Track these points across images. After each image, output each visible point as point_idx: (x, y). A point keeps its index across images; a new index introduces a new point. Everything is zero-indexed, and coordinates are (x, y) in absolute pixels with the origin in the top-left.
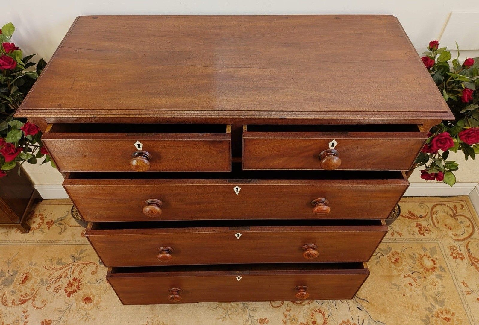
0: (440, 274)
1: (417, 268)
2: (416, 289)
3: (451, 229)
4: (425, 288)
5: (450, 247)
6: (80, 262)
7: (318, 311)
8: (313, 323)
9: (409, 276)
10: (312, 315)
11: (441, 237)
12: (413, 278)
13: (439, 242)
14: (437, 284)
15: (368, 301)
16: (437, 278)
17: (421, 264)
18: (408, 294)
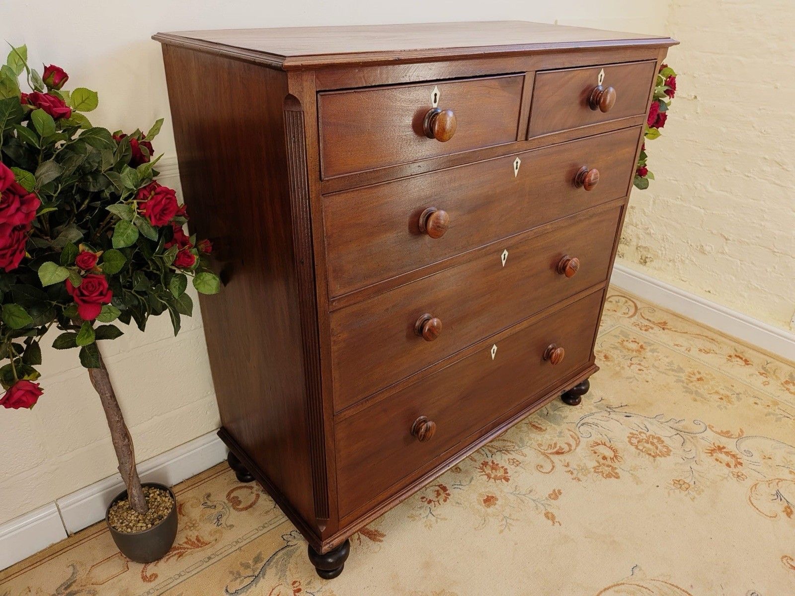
0: (652, 348)
1: (629, 355)
2: (649, 371)
3: (616, 311)
4: (654, 366)
5: (633, 324)
8: (604, 460)
9: (632, 364)
10: (595, 453)
11: (617, 321)
12: (636, 364)
13: (619, 325)
14: (659, 358)
15: (626, 406)
16: (653, 353)
17: (628, 349)
18: (649, 378)
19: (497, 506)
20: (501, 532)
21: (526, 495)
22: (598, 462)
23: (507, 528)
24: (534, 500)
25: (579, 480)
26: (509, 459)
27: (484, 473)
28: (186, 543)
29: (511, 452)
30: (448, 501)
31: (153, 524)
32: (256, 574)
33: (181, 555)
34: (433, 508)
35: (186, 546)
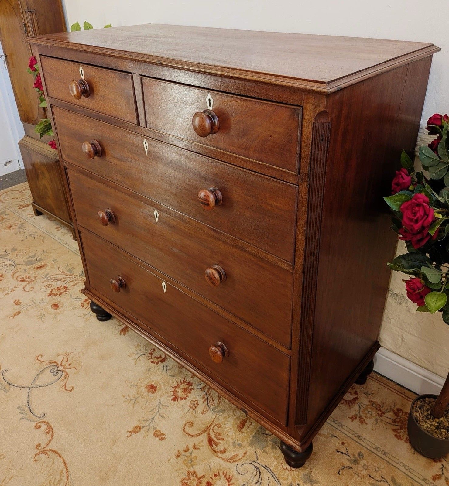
10: (215, 476)
19: (147, 393)
20: (124, 396)
21: (158, 414)
22: (203, 476)
23: (126, 400)
24: (153, 419)
25: (178, 456)
26: (197, 400)
27: (179, 383)
29: (206, 403)
30: (152, 364)
34: (145, 356)
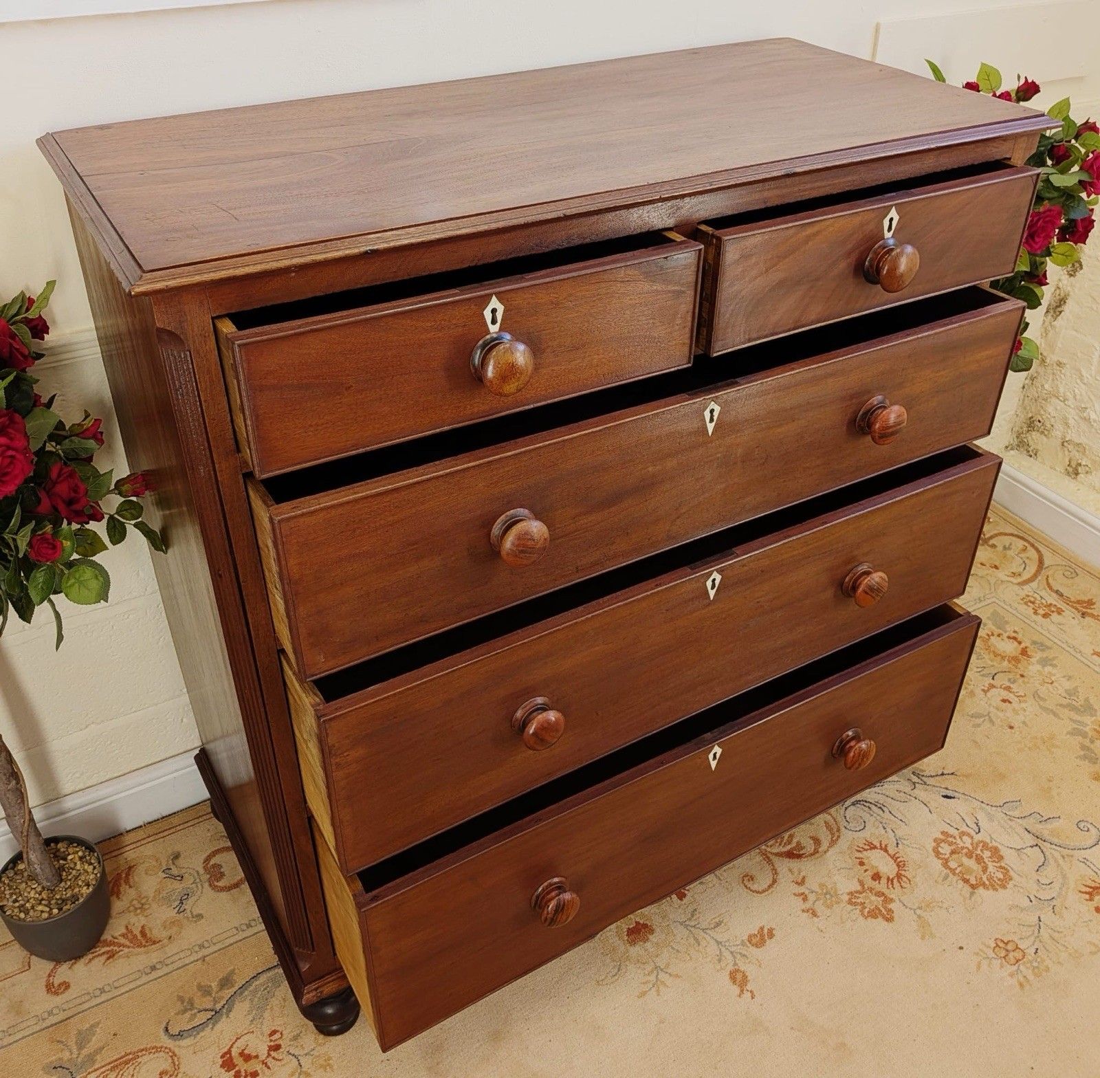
0: (1045, 656)
1: (993, 666)
2: (1023, 705)
3: (996, 567)
4: (1036, 695)
5: (1022, 600)
6: (96, 1070)
7: (867, 847)
8: (875, 880)
9: (992, 686)
10: (862, 864)
11: (993, 590)
12: (1001, 688)
13: (994, 600)
14: (1053, 678)
15: (952, 774)
16: (1044, 666)
17: (996, 655)
18: (1017, 721)
19: (648, 945)
20: (643, 994)
21: (708, 931)
22: (861, 883)
23: (654, 989)
24: (719, 943)
25: (814, 914)
28: (123, 935)
31: (60, 909)
32: (218, 1007)
33: (111, 955)
35: (122, 941)
